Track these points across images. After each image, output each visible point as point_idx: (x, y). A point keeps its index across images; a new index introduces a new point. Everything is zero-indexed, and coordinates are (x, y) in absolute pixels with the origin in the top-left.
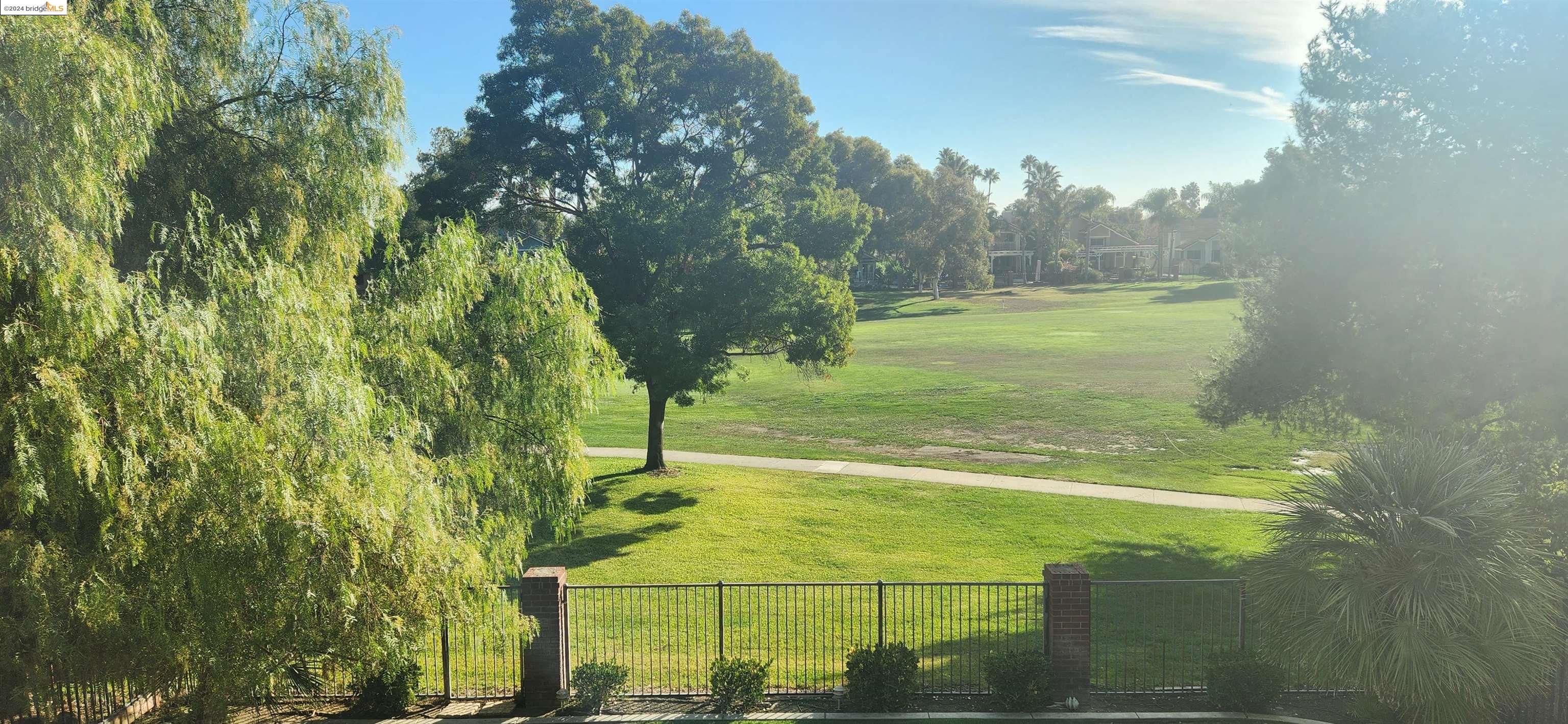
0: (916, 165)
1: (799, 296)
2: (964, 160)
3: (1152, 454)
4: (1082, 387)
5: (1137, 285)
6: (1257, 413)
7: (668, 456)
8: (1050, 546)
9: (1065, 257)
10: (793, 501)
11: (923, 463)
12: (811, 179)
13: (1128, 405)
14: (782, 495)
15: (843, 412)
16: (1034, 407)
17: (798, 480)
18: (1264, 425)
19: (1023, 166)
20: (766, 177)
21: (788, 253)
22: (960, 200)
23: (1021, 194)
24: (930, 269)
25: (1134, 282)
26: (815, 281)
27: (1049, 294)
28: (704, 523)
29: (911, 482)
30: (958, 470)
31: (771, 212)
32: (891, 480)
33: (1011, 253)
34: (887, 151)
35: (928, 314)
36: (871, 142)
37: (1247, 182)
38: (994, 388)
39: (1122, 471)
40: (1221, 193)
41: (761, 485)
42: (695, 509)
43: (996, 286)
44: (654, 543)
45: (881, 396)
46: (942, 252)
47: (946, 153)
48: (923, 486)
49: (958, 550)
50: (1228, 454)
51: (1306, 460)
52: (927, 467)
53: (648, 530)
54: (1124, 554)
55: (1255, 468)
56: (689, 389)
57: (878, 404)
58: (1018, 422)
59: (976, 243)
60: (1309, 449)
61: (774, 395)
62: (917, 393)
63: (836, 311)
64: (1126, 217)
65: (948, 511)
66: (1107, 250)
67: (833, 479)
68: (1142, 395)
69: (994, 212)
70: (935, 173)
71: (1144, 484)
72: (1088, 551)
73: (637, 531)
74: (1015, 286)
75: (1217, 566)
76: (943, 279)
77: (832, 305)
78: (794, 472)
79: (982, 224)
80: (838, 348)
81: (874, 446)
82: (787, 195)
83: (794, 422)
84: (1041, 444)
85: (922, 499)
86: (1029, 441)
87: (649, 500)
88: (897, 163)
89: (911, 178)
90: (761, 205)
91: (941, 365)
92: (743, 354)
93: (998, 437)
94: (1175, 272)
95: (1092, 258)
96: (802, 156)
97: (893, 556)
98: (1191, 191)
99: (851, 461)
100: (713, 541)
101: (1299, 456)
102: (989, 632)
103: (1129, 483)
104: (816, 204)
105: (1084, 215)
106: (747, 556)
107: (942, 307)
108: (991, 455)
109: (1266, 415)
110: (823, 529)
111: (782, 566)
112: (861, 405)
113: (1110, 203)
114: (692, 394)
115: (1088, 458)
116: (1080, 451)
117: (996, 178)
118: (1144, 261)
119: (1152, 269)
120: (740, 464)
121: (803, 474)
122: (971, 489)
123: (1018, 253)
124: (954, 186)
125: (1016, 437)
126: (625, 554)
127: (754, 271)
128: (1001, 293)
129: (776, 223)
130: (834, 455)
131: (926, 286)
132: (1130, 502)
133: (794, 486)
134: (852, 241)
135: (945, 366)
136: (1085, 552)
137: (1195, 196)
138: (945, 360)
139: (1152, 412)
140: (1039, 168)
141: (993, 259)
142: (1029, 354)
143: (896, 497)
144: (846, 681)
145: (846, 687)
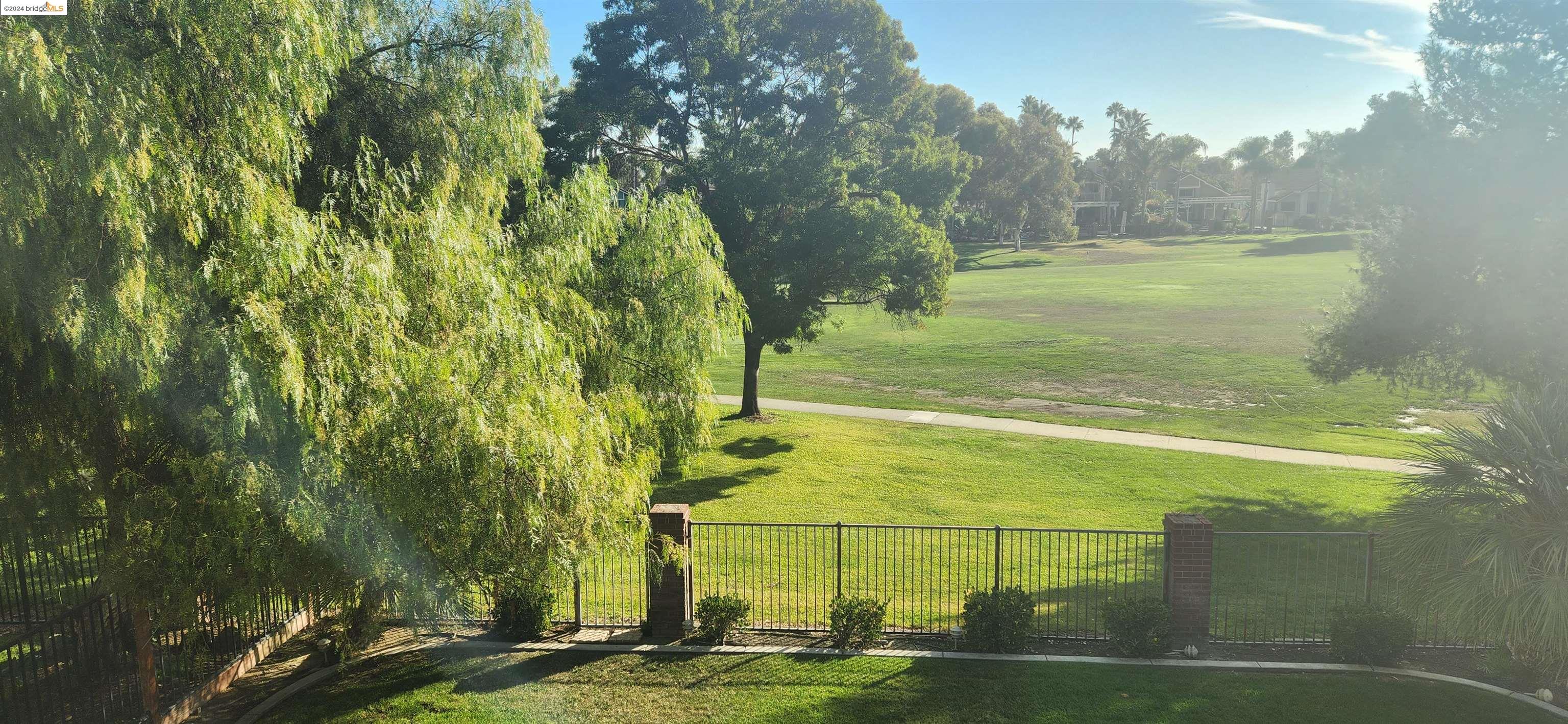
0: (1000, 114)
1: (899, 244)
2: (1048, 108)
3: (1250, 409)
4: (1174, 341)
5: (1227, 237)
6: (1371, 368)
7: (762, 403)
8: (1152, 499)
9: (1152, 208)
10: (887, 449)
11: (1015, 414)
12: (911, 127)
13: (1225, 360)
14: (876, 442)
15: (928, 363)
16: (1125, 360)
17: (891, 429)
18: (1379, 380)
19: (1109, 114)
20: (865, 125)
21: (888, 202)
22: (1046, 149)
23: (1106, 143)
24: (1012, 220)
25: (1225, 234)
26: (917, 228)
27: (1135, 246)
28: (802, 468)
29: (1003, 433)
30: (1051, 422)
31: (867, 160)
32: (983, 431)
33: (1096, 204)
34: (971, 99)
35: (1010, 266)
36: (954, 89)
37: (1348, 130)
38: (1084, 340)
39: (1220, 427)
40: (1320, 142)
41: (855, 433)
42: (792, 454)
43: (1080, 238)
44: (755, 486)
45: (968, 348)
46: (1026, 204)
47: (1028, 102)
48: (1015, 438)
49: (1057, 500)
50: (1332, 410)
51: (1413, 418)
52: (1019, 419)
53: (748, 473)
54: (1230, 509)
55: (1359, 425)
56: (789, 337)
57: (964, 355)
58: (1108, 376)
59: (1061, 194)
60: (1417, 407)
61: (859, 346)
62: (1004, 345)
63: (936, 260)
64: (1215, 166)
65: (1044, 463)
66: (1197, 201)
67: (925, 429)
68: (1238, 350)
69: (1079, 161)
70: (1020, 121)
71: (1244, 440)
72: (1191, 505)
73: (737, 474)
74: (1100, 238)
75: (1327, 522)
76: (1025, 230)
77: (932, 254)
78: (885, 421)
79: (1068, 173)
80: (935, 298)
81: (962, 397)
82: (885, 144)
83: (880, 372)
84: (1133, 398)
85: (1017, 450)
86: (1121, 395)
87: (746, 445)
88: (981, 110)
89: (995, 126)
90: (858, 153)
91: (1027, 318)
92: (837, 303)
93: (1088, 390)
94: (1268, 224)
95: (1180, 210)
96: (904, 103)
97: (992, 505)
98: (1285, 140)
99: (941, 411)
100: (812, 485)
101: (1405, 413)
102: (1097, 581)
103: (1229, 438)
104: (916, 153)
105: (1174, 165)
106: (846, 501)
107: (1024, 259)
108: (1082, 408)
109: (1381, 369)
110: (919, 477)
111: (882, 512)
112: (947, 356)
113: (1200, 153)
114: (790, 342)
115: (1183, 413)
116: (1177, 405)
117: (1079, 126)
118: (1235, 213)
119: (1244, 220)
120: (831, 412)
121: (895, 424)
122: (1065, 441)
123: (1103, 204)
124: (1039, 134)
125: (1108, 390)
126: (728, 496)
127: (853, 219)
128: (1085, 246)
129: (873, 172)
130: (923, 406)
131: (1007, 237)
132: (1231, 457)
133: (887, 435)
134: (950, 189)
135: (1032, 318)
136: (1188, 505)
137: (1288, 145)
138: (1031, 312)
139: (1249, 367)
140: (1128, 116)
141: (1076, 210)
142: (1118, 308)
143: (989, 448)
144: (962, 622)
145: (963, 628)
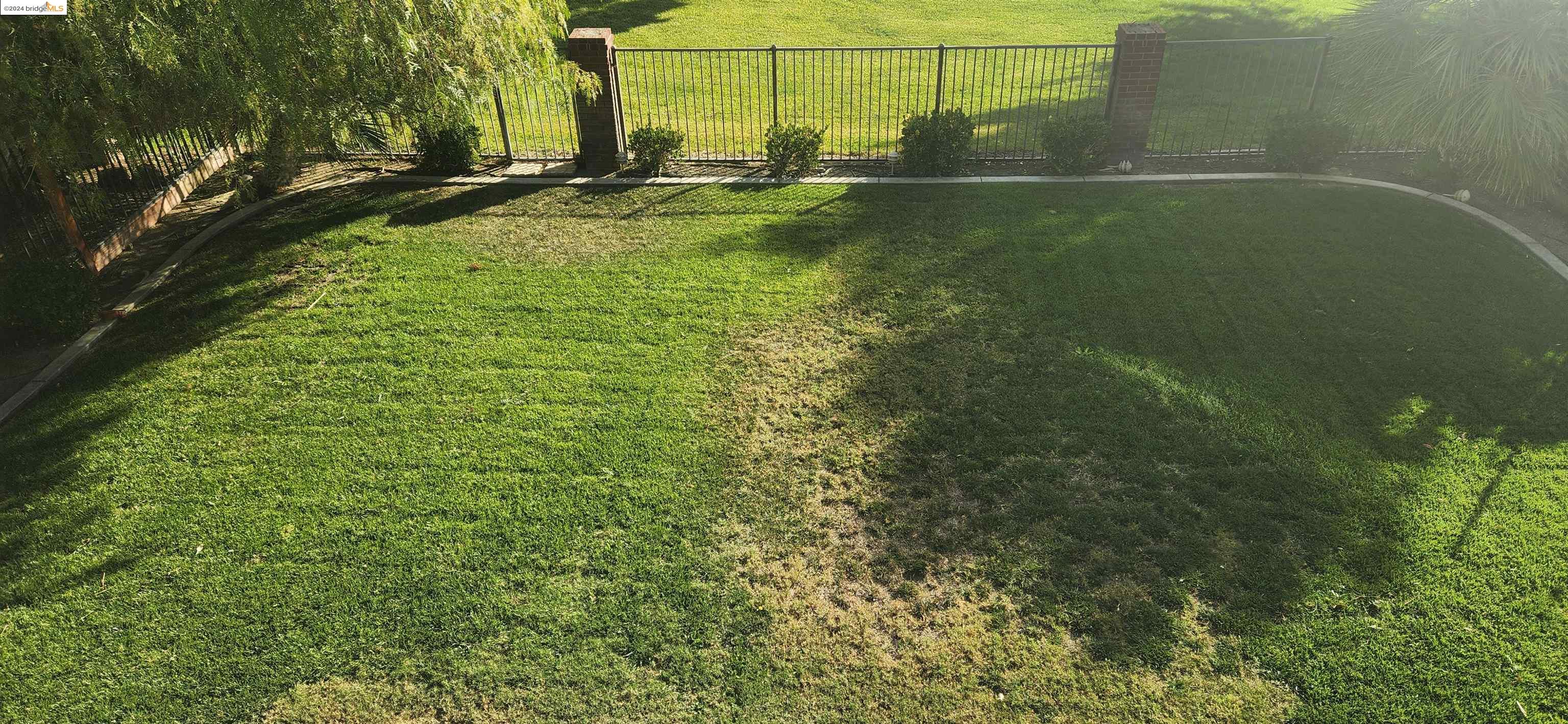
44: (694, 8)
54: (1193, 18)
75: (1290, 28)
102: (1044, 100)
126: (664, 21)
144: (901, 148)
145: (901, 153)
